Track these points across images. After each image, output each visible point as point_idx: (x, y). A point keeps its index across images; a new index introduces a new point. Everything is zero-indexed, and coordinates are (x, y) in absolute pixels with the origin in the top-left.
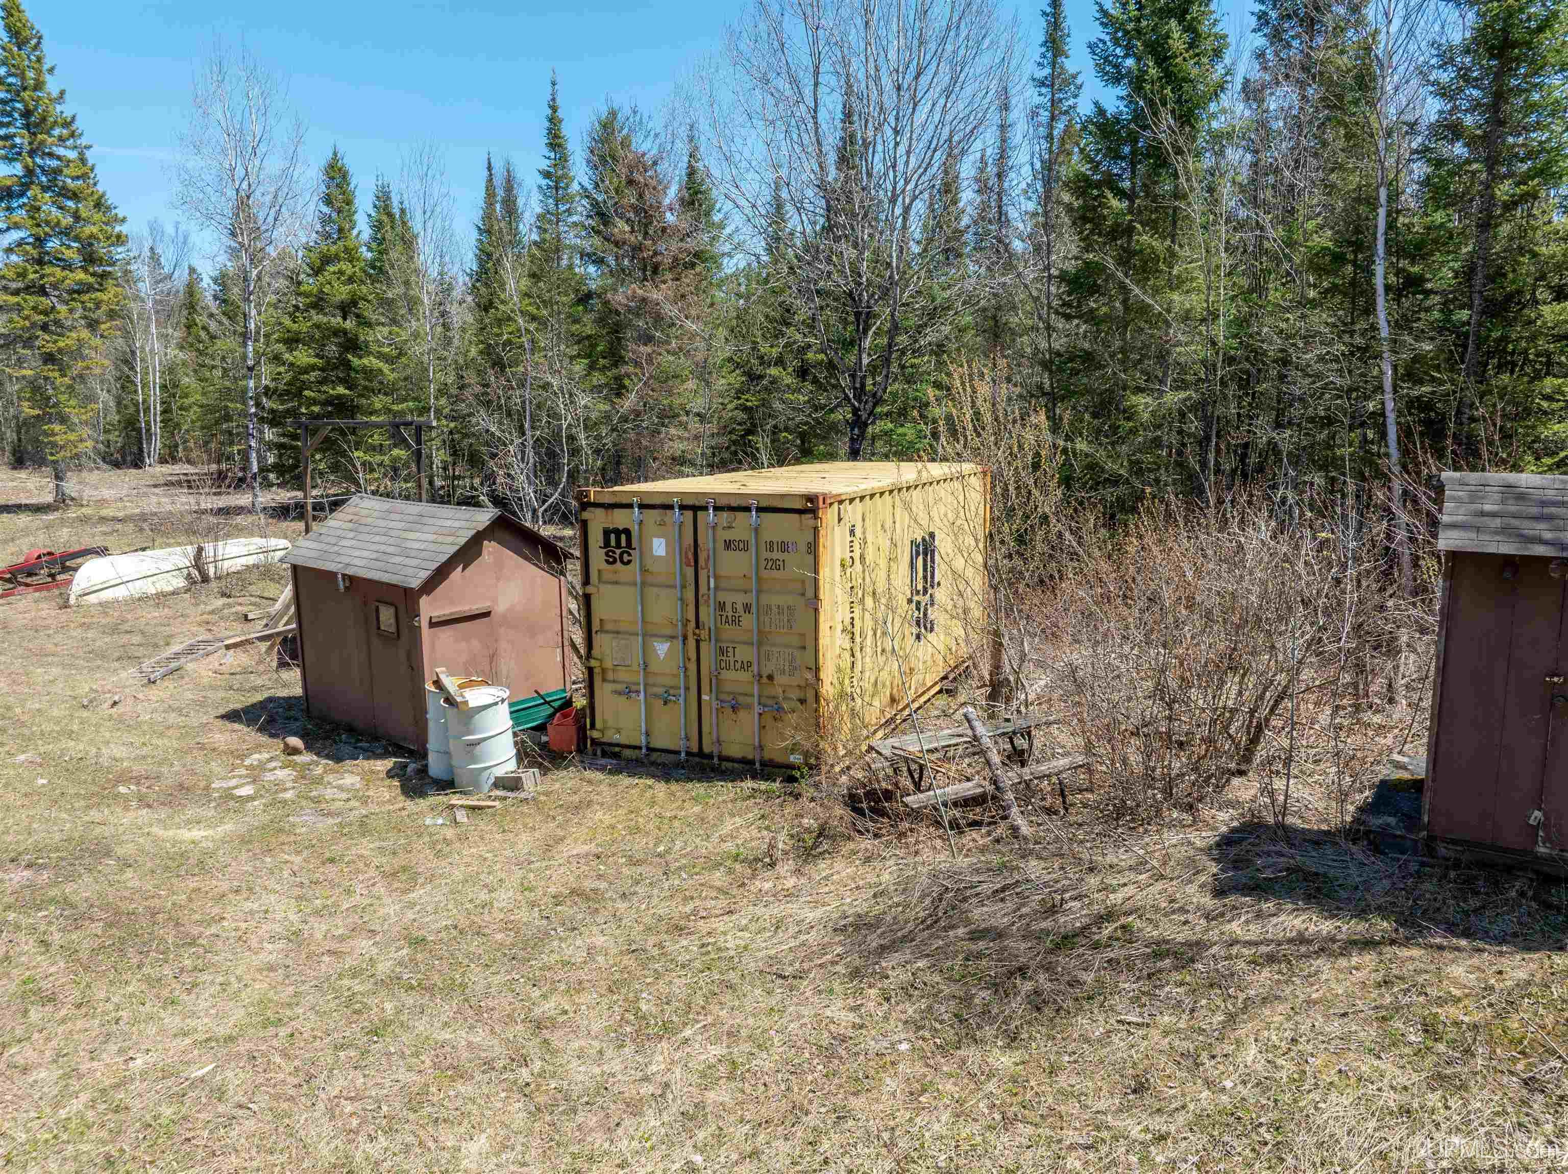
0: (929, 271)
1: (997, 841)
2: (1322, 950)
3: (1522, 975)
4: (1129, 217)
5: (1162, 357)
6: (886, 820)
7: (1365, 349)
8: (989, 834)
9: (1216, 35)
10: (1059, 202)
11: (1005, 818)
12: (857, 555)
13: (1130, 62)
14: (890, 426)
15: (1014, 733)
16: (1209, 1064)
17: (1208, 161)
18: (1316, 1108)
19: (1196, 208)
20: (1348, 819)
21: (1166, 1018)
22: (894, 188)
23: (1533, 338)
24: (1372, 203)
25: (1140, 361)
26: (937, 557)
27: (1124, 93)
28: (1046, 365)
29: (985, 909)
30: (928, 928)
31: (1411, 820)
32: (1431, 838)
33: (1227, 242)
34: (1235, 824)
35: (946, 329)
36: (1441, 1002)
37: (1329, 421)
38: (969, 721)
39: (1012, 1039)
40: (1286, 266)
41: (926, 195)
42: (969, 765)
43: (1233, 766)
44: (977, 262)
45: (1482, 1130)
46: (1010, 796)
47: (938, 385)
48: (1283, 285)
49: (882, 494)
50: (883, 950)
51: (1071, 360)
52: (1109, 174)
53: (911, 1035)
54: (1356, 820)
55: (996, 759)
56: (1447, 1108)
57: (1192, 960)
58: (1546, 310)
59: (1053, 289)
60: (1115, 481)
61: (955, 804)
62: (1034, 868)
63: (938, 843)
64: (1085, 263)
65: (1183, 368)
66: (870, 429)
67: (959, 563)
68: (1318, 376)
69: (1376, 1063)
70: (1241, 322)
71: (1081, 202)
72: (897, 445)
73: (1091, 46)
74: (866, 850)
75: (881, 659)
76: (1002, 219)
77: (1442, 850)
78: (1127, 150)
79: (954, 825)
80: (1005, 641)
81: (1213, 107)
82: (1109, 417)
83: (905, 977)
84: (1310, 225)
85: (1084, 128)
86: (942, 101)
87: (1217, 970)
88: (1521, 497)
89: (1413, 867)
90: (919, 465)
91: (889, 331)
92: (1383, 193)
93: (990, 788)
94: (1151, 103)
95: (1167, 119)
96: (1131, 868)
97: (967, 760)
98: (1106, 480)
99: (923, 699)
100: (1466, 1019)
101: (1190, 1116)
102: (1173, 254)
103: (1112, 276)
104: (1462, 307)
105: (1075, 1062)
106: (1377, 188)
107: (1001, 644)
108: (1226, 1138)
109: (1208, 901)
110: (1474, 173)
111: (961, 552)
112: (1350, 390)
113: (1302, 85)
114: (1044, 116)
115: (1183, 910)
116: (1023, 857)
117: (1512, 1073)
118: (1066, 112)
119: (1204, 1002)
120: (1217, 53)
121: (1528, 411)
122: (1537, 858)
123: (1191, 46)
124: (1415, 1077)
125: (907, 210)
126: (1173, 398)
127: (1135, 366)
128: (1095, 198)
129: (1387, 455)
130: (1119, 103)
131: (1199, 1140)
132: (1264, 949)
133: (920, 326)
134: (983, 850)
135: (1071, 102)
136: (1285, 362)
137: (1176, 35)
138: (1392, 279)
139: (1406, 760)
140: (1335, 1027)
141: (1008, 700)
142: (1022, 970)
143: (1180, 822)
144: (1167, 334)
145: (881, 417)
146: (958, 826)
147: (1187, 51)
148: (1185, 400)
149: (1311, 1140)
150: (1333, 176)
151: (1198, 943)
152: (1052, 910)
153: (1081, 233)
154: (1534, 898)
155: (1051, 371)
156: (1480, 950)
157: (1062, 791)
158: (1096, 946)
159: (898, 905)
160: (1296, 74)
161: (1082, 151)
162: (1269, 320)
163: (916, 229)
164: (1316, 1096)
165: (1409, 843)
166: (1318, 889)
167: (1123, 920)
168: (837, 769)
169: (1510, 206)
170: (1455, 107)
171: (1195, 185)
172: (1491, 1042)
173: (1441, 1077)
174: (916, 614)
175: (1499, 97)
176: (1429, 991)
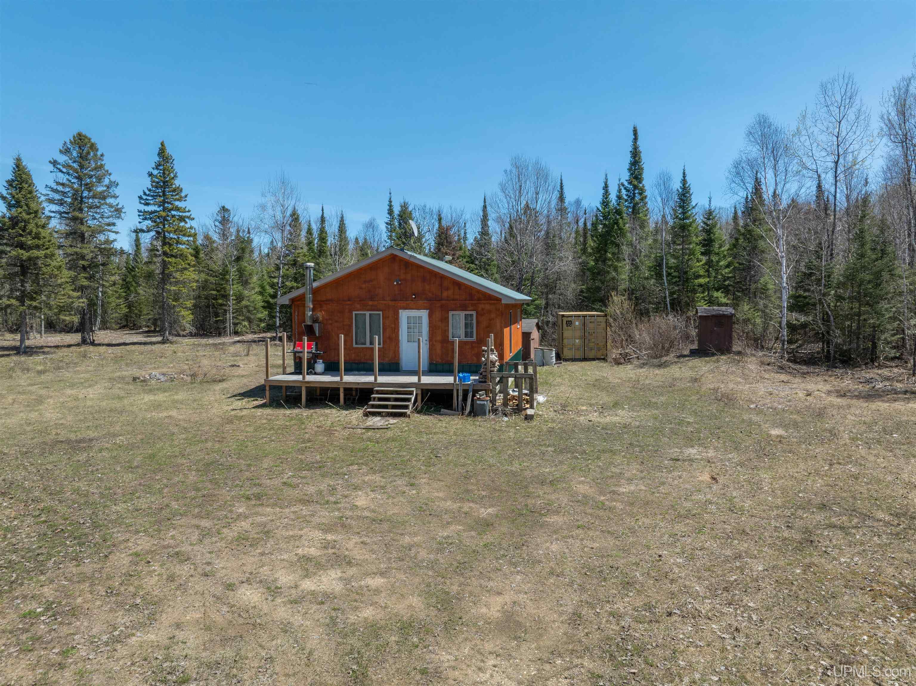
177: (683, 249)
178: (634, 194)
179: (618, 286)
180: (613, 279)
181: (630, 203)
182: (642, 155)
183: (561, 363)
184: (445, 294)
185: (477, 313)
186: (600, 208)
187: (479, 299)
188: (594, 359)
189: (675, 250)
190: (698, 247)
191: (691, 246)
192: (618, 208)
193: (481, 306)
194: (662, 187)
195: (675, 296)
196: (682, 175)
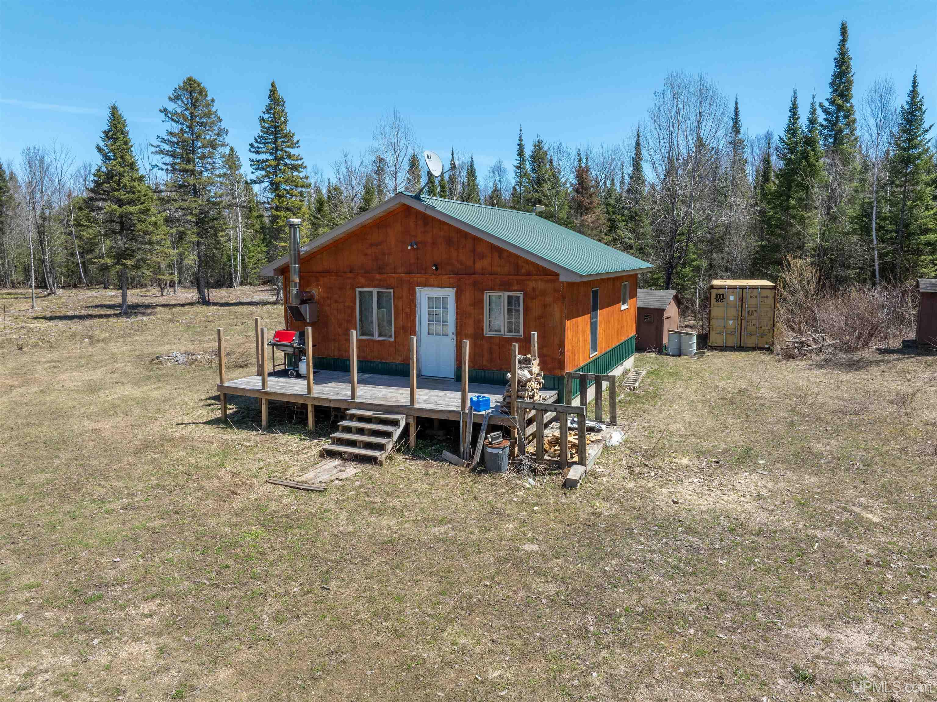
38: (810, 335)
177: (904, 192)
178: (837, 117)
179: (804, 243)
180: (798, 234)
181: (831, 131)
182: (852, 63)
183: (704, 353)
184: (479, 265)
185: (525, 295)
186: (784, 138)
187: (529, 274)
188: (754, 349)
189: (892, 193)
190: (929, 188)
191: (919, 188)
192: (809, 136)
193: (531, 284)
194: (878, 103)
195: (887, 259)
196: (911, 84)
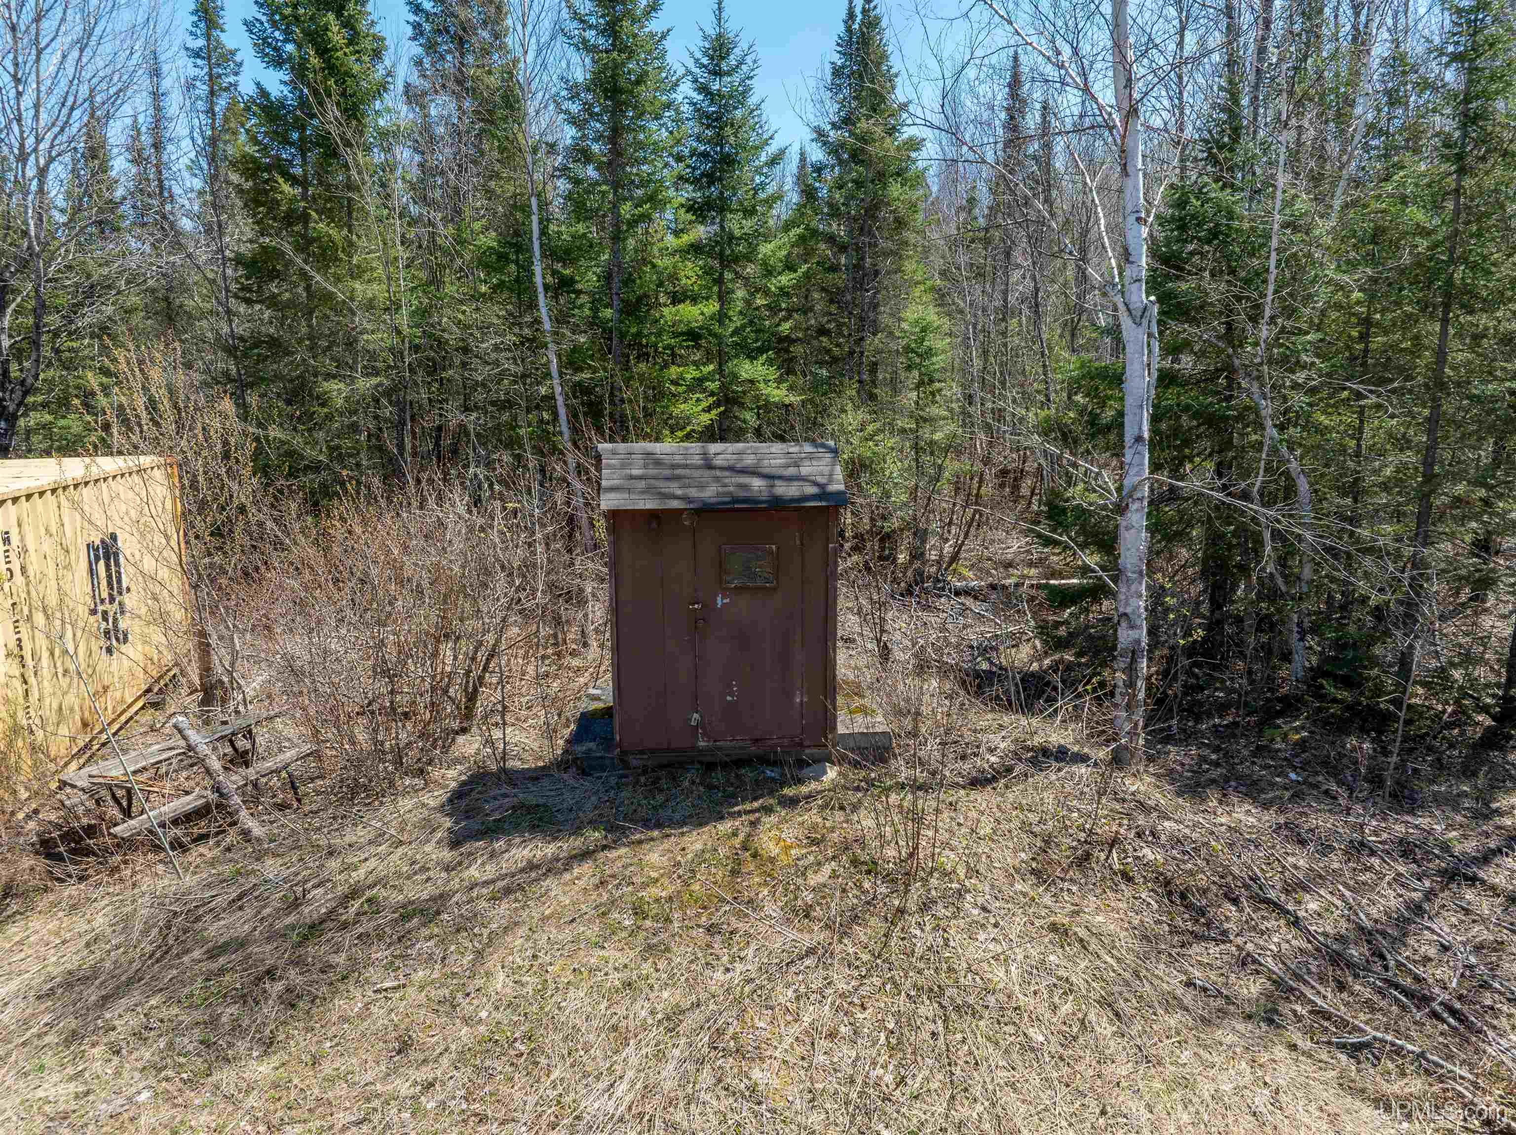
0: (79, 244)
1: (228, 849)
2: (549, 871)
3: (699, 846)
4: (303, 204)
5: (350, 344)
6: (91, 859)
7: (533, 340)
8: (218, 844)
9: (374, 36)
10: (228, 183)
11: (234, 824)
12: (16, 567)
13: (290, 47)
14: (49, 418)
15: (233, 734)
16: (464, 1003)
17: (378, 157)
18: (559, 1008)
19: (370, 202)
20: (559, 752)
21: (421, 973)
22: (22, 146)
23: (659, 334)
24: (525, 209)
25: (329, 348)
26: (122, 560)
27: (287, 78)
28: (230, 351)
29: (222, 923)
30: (158, 961)
31: (607, 742)
32: (624, 753)
33: (403, 236)
34: (464, 778)
35: (109, 310)
36: (644, 886)
37: (507, 404)
38: (180, 731)
39: (268, 1045)
40: (459, 262)
41: (67, 158)
42: (187, 779)
43: (456, 725)
44: (139, 238)
45: (683, 979)
46: (237, 800)
47: (105, 372)
48: (459, 279)
49: (42, 494)
50: (105, 1001)
51: (256, 345)
52: (278, 158)
53: (152, 1081)
54: (566, 752)
55: (215, 764)
56: (657, 970)
57: (438, 913)
58: (666, 311)
59: (229, 272)
60: (316, 467)
61: (175, 822)
62: (271, 868)
63: (160, 868)
64: (261, 246)
65: (373, 356)
66: (22, 422)
67: (149, 564)
68: (497, 363)
69: (602, 953)
70: (423, 313)
71: (250, 183)
72: (61, 438)
73: (246, 23)
74: (70, 897)
75: (64, 682)
76: (163, 192)
77: (634, 762)
78: (295, 136)
79: (178, 845)
80: (213, 640)
81: (378, 105)
82: (303, 405)
83: (134, 1021)
84: (477, 226)
85: (248, 109)
86: (75, 54)
87: (462, 916)
88: (658, 463)
89: (613, 781)
90: (87, 460)
91: (35, 310)
92: (534, 201)
93: (213, 797)
94: (316, 93)
95: (333, 112)
96: (370, 842)
97: (185, 774)
98: (307, 467)
99: (123, 719)
100: (664, 894)
101: (454, 1056)
102: (351, 244)
103: (291, 262)
104: (606, 307)
105: (337, 1045)
106: (529, 199)
107: (209, 645)
108: (488, 1063)
109: (447, 855)
110: (604, 193)
111: (151, 552)
112: (524, 376)
113: (459, 97)
114: (202, 89)
115: (424, 869)
116: (258, 860)
117: (699, 926)
118: (226, 89)
119: (453, 948)
120: (377, 54)
121: (662, 394)
122: (701, 751)
123: (351, 43)
124: (632, 954)
125: (42, 173)
126: (365, 384)
127: (324, 352)
128: (266, 182)
129: (561, 433)
130: (282, 87)
131: (464, 1075)
132: (500, 884)
133: (74, 305)
134: (212, 863)
135: (232, 79)
136: (466, 350)
137: (335, 29)
138: (549, 279)
139: (598, 692)
140: (567, 934)
141: (224, 701)
142: (270, 973)
143: (413, 787)
144: (353, 322)
145: (34, 407)
146: (181, 845)
147: (347, 46)
148: (377, 385)
149: (558, 1037)
150: (492, 184)
151: (441, 896)
152: (295, 904)
153: (254, 216)
154: (701, 784)
155: (236, 357)
156: (668, 836)
157: (292, 783)
158: (345, 926)
159: (118, 947)
160: (451, 84)
161: (248, 131)
162: (447, 311)
163: (56, 193)
164: (558, 998)
165: (607, 762)
166: (540, 819)
167: (368, 894)
168: (21, 816)
169: (633, 223)
170: (584, 136)
171: (367, 178)
172: (682, 907)
173: (650, 947)
174: (103, 625)
175: (615, 133)
176: (634, 880)
